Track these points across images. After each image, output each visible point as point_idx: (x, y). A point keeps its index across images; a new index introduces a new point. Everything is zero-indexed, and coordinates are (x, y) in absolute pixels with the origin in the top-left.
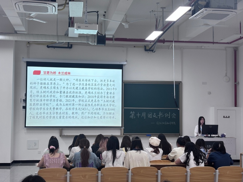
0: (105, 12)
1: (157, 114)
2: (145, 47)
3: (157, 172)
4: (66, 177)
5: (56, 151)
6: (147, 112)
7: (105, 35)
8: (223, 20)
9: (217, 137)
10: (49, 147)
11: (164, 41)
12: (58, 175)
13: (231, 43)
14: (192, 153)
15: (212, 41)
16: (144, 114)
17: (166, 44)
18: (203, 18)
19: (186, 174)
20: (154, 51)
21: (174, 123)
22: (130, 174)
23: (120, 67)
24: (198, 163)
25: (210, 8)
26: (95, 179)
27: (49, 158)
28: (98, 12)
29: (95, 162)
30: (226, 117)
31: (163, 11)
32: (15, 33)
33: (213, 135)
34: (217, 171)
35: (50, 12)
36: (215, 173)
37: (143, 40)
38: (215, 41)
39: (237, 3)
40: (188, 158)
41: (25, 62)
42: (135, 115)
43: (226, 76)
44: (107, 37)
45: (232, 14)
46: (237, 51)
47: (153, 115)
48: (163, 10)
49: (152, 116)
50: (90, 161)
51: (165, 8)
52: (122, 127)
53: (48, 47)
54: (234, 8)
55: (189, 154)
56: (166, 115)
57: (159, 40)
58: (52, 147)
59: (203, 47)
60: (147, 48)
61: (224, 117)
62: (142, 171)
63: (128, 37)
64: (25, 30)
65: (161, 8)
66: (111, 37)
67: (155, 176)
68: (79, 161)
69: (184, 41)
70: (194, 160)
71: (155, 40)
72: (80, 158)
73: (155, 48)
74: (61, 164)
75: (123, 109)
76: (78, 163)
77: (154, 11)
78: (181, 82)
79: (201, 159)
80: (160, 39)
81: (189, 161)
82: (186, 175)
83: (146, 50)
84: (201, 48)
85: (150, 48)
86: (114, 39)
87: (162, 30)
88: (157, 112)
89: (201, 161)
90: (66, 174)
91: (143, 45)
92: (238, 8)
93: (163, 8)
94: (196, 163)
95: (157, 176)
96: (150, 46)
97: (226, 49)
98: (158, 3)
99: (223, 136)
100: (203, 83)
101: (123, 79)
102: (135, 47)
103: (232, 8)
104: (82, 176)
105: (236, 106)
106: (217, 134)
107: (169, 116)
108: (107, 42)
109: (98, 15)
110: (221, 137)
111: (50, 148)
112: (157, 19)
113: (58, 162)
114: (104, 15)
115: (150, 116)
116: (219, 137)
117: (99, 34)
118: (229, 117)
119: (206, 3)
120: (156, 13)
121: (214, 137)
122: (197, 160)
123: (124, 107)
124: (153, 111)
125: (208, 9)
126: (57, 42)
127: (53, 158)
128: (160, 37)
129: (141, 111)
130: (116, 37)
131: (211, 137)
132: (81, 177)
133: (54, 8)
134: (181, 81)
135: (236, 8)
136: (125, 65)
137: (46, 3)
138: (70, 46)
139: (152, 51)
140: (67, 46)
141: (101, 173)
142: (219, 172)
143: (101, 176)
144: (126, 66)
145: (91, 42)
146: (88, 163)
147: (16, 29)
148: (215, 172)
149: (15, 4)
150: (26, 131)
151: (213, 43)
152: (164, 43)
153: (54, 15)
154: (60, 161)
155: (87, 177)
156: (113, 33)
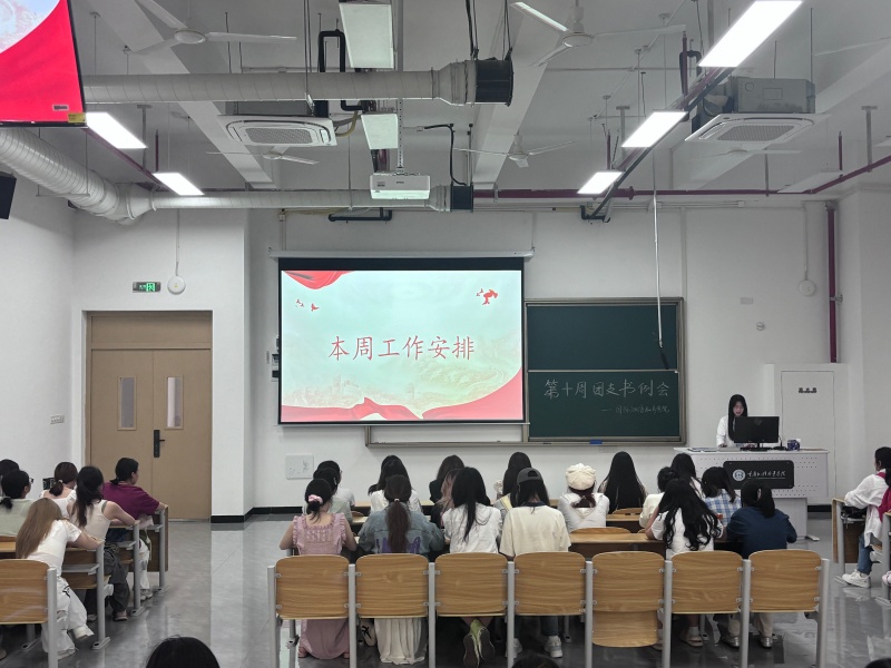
0: (471, 126)
1: (618, 386)
2: (583, 208)
3: (585, 566)
4: (347, 578)
5: (325, 508)
6: (592, 380)
7: (472, 186)
8: (781, 140)
9: (776, 448)
10: (307, 499)
11: (630, 193)
12: (325, 572)
13: (815, 191)
14: (679, 516)
15: (764, 189)
16: (582, 387)
17: (637, 199)
18: (721, 138)
19: (661, 570)
20: (606, 219)
21: (665, 408)
22: (512, 571)
23: (515, 264)
24: (695, 544)
25: (737, 112)
26: (421, 584)
27: (306, 528)
28: (452, 125)
29: (426, 538)
30: (808, 391)
31: (623, 116)
32: (248, 189)
33: (766, 445)
34: (748, 561)
35: (315, 143)
36: (741, 569)
37: (573, 193)
38: (771, 189)
39: (813, 97)
40: (669, 528)
41: (275, 259)
42: (560, 388)
43: (806, 279)
44: (476, 188)
45: (800, 127)
46: (835, 213)
47: (606, 387)
48: (622, 114)
49: (605, 392)
50: (411, 536)
51: (628, 108)
52: (524, 421)
53: (332, 219)
54: (804, 109)
55: (671, 517)
56: (643, 388)
57: (616, 191)
58: (313, 497)
59: (741, 204)
60: (589, 212)
61: (801, 391)
62: (543, 564)
63: (534, 187)
64: (270, 180)
65: (618, 108)
66: (490, 187)
67: (580, 577)
68: (383, 535)
69: (687, 189)
70: (686, 535)
71: (606, 192)
72: (385, 527)
73: (610, 210)
74: (336, 543)
75: (527, 374)
76: (381, 539)
77: (600, 117)
78: (682, 299)
79: (705, 535)
80: (620, 187)
81: (672, 539)
82: (663, 574)
83: (585, 217)
84: (735, 206)
85: (594, 212)
86: (496, 195)
87: (618, 169)
88: (617, 380)
89: (704, 540)
90: (347, 570)
91: (577, 204)
92: (818, 110)
93: (622, 108)
94: (688, 544)
95: (585, 575)
96: (596, 206)
97: (804, 207)
98: (607, 97)
99: (794, 446)
100: (744, 301)
101: (525, 297)
102: (554, 209)
103: (801, 108)
104: (388, 575)
105: (833, 360)
106: (777, 441)
107: (649, 391)
108: (476, 201)
109: (452, 132)
110: (787, 450)
111: (310, 500)
112: (609, 137)
113: (326, 537)
114: (469, 133)
115: (598, 391)
116: (781, 448)
117: (455, 184)
118: (815, 390)
119: (726, 98)
120: (603, 121)
121: (769, 449)
122: (691, 534)
123: (529, 369)
124: (606, 378)
125: (732, 116)
126: (350, 208)
127: (316, 528)
128: (617, 184)
129: (574, 379)
130: (502, 188)
131: (759, 449)
132: (385, 578)
133: (324, 132)
134: (680, 296)
135: (810, 110)
136: (529, 258)
137: (303, 123)
138: (385, 214)
139: (603, 218)
140: (378, 215)
141: (436, 568)
142: (752, 565)
143: (436, 576)
144: (532, 260)
145: (437, 205)
146: (404, 540)
147: (248, 180)
148: (742, 564)
149: (227, 127)
150: (282, 434)
151: (767, 192)
152: (631, 198)
153: (329, 147)
154: (332, 535)
155: (400, 577)
156: (494, 177)
